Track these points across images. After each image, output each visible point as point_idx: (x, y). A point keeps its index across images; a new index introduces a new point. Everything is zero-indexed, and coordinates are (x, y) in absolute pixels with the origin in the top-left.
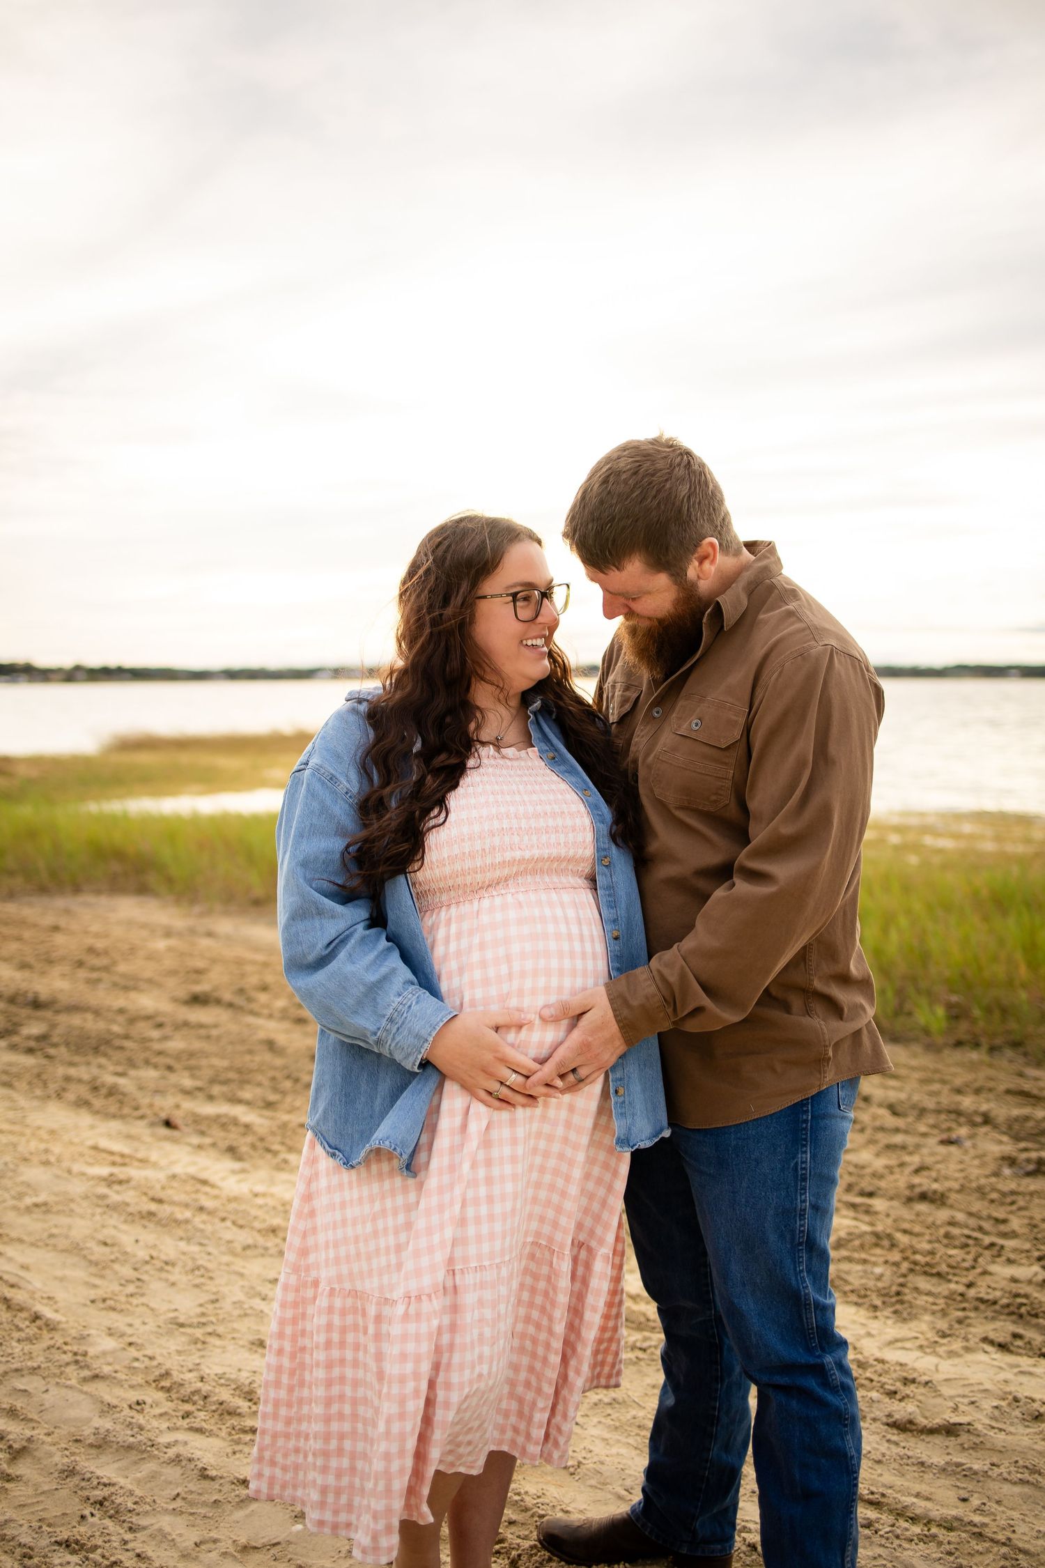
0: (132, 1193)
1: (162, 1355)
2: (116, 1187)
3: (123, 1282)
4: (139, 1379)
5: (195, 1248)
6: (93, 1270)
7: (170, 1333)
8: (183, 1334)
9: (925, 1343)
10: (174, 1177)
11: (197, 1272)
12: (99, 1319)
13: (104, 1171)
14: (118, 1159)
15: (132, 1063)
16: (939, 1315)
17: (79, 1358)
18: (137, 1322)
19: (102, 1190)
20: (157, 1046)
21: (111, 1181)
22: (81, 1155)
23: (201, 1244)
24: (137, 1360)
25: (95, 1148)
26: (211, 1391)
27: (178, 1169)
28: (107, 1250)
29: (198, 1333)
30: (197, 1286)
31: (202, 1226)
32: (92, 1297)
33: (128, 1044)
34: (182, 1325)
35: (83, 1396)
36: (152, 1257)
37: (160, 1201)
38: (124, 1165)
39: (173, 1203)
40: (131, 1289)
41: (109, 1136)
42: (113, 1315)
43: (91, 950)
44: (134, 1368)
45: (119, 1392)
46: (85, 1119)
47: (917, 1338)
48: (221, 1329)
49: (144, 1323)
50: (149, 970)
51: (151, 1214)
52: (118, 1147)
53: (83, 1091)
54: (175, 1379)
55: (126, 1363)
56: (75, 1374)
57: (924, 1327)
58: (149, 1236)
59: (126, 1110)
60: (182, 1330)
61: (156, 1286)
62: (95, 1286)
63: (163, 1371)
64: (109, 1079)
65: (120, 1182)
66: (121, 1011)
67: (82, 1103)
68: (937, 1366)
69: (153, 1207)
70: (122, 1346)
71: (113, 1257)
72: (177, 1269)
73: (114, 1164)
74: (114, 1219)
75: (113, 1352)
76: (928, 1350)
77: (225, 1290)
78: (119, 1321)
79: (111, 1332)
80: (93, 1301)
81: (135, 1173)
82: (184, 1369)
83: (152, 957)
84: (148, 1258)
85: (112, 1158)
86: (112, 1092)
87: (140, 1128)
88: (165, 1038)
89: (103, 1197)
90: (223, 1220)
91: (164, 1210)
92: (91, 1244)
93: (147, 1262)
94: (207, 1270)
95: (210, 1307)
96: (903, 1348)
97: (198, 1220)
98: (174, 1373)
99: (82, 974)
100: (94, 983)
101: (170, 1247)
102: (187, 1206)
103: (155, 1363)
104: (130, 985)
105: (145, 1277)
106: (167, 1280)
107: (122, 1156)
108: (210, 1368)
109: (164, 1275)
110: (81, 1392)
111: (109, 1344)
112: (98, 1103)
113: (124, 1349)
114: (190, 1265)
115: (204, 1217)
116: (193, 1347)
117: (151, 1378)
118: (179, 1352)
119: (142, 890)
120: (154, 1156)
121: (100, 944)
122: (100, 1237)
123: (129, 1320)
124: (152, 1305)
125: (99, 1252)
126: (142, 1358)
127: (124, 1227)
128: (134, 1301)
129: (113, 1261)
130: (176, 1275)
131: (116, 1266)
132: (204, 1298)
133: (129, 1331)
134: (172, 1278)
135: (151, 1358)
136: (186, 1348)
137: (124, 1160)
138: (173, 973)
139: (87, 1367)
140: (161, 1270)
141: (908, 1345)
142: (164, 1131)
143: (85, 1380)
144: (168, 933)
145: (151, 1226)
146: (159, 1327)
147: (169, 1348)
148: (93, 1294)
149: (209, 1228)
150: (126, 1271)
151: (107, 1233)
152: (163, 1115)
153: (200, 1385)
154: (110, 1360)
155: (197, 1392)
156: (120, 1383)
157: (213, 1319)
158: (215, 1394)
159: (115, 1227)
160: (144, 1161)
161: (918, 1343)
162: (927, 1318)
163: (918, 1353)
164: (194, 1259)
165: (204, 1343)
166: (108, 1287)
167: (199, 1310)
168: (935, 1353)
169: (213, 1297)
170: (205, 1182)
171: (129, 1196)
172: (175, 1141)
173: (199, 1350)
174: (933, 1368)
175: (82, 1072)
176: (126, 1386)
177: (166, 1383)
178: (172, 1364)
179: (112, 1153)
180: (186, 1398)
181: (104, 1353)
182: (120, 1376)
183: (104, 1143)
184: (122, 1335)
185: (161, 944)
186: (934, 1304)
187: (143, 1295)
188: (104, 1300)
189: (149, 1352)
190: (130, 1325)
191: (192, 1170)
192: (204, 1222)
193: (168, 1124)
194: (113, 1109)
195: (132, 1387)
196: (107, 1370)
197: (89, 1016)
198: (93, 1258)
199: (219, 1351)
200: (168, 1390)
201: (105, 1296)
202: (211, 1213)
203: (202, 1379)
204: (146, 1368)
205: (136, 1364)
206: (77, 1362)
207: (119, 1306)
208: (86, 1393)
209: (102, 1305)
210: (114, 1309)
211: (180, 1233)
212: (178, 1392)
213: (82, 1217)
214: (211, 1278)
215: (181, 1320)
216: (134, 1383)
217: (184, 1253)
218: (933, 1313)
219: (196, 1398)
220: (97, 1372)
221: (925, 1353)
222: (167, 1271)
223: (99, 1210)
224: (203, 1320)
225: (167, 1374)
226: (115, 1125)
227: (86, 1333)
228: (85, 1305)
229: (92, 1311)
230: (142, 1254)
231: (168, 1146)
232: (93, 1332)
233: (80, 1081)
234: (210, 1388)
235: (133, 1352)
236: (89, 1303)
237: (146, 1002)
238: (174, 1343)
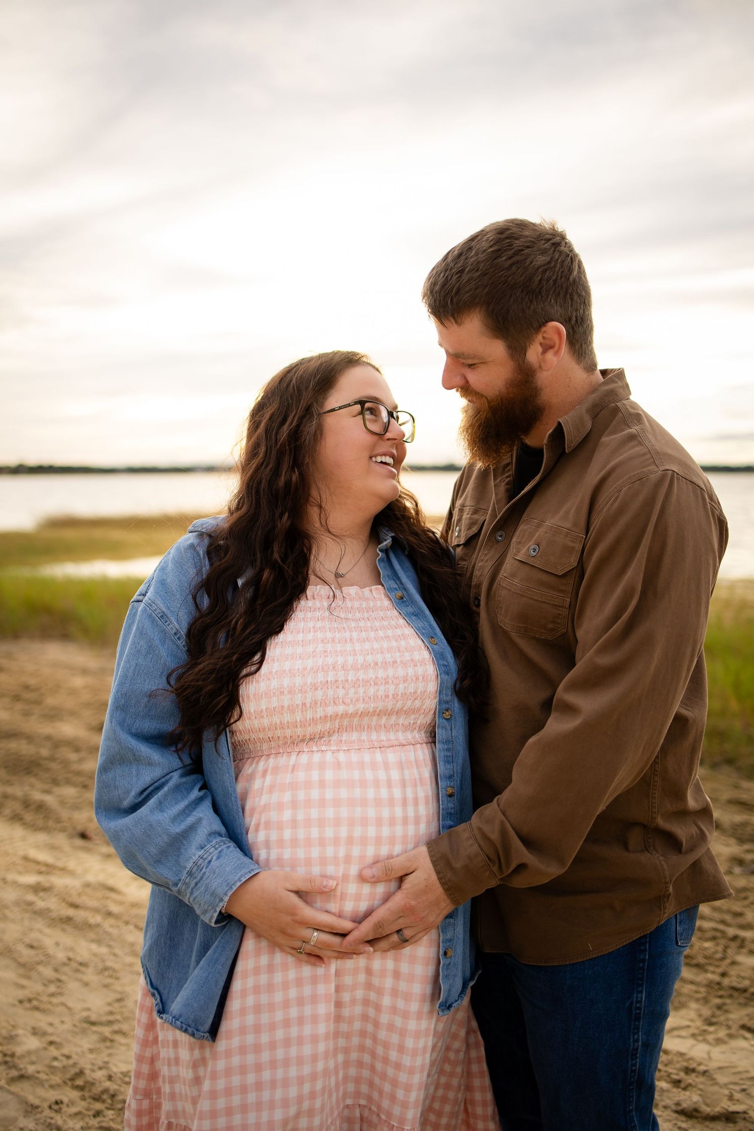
0: (54, 900)
1: (77, 1054)
2: (42, 894)
3: (46, 982)
4: (57, 1079)
5: (103, 950)
6: (21, 971)
7: (84, 1031)
8: (95, 1032)
9: (696, 1031)
10: (87, 885)
11: (106, 973)
12: (27, 1019)
13: (31, 879)
14: (43, 869)
15: (55, 782)
16: (702, 1002)
17: (8, 1059)
18: (56, 1021)
19: (30, 897)
20: (75, 767)
21: (37, 889)
22: (14, 864)
23: (109, 946)
24: (56, 1059)
25: (26, 858)
26: (118, 1090)
27: (91, 878)
28: (31, 952)
29: (106, 1031)
30: (106, 986)
31: (110, 930)
32: (21, 997)
33: (54, 765)
34: (93, 1023)
35: (10, 1097)
36: (69, 959)
37: (75, 906)
38: (48, 873)
39: (86, 908)
40: (52, 988)
41: (37, 847)
42: (37, 1015)
43: (27, 687)
44: (54, 1067)
45: (41, 1092)
46: (18, 831)
47: (688, 1027)
48: (125, 1027)
49: (62, 1022)
50: (69, 703)
51: (68, 920)
52: (43, 856)
53: (17, 806)
54: (89, 1079)
55: (47, 1062)
56: (4, 1074)
57: (692, 1014)
58: (67, 939)
59: (51, 823)
60: (94, 1028)
61: (73, 986)
62: (23, 987)
63: (77, 1070)
64: (37, 796)
65: (45, 890)
66: (48, 738)
67: (16, 818)
68: (709, 1053)
69: (71, 912)
70: (44, 1045)
71: (37, 959)
72: (90, 970)
73: (40, 873)
74: (39, 924)
75: (37, 1051)
76: (700, 1038)
77: (128, 989)
78: (41, 1020)
79: (35, 1032)
80: (21, 1002)
81: (59, 881)
82: (96, 1068)
83: (73, 692)
84: (65, 960)
85: (37, 867)
86: (41, 807)
87: (61, 839)
88: (81, 760)
89: (30, 904)
90: (127, 923)
91: (79, 915)
92: (21, 948)
93: (64, 964)
94: (114, 970)
95: (116, 1005)
96: (679, 1036)
97: (107, 924)
98: (87, 1072)
99: (19, 706)
100: (27, 714)
101: (85, 949)
102: (96, 910)
103: (71, 1062)
104: (54, 715)
105: (64, 978)
106: (80, 980)
107: (47, 865)
108: (116, 1066)
109: (79, 976)
110: (9, 1092)
111: (33, 1043)
112: (28, 817)
113: (45, 1049)
114: (100, 966)
115: (112, 921)
116: (102, 1045)
117: (68, 1076)
118: (91, 1051)
119: (65, 637)
120: (72, 864)
121: (32, 682)
122: (27, 940)
123: (50, 1019)
124: (70, 1004)
125: (26, 954)
126: (60, 1058)
127: (48, 931)
128: (55, 1000)
129: (38, 963)
130: (90, 975)
131: (41, 968)
132: (112, 996)
133: (50, 1030)
134: (86, 978)
135: (68, 1057)
136: (98, 1046)
137: (48, 869)
138: (88, 705)
139: (15, 1067)
140: (77, 971)
141: (683, 1033)
142: (79, 842)
143: (12, 1080)
144: (85, 671)
145: (69, 929)
146: (75, 1026)
147: (81, 1047)
148: (21, 994)
149: (114, 931)
150: (47, 972)
151: (34, 935)
152: (80, 828)
153: (108, 1084)
154: (34, 1058)
155: (106, 1091)
156: (41, 1083)
157: (119, 1017)
158: (121, 1093)
159: (41, 932)
160: (63, 870)
161: (692, 1031)
162: (693, 1005)
163: (691, 1042)
164: (103, 961)
165: (112, 1041)
166: (34, 987)
167: (108, 1009)
168: (705, 1041)
169: (119, 996)
170: (112, 889)
171: (52, 903)
172: (87, 850)
173: (108, 1048)
174: (706, 1056)
175: (17, 790)
176: (47, 1086)
177: (79, 1082)
178: (85, 1063)
179: (38, 863)
180: (97, 1097)
181: (29, 1053)
182: (42, 1076)
183: (34, 854)
184: (45, 1034)
185: (79, 682)
186: (696, 992)
187: (61, 994)
188: (30, 1000)
189: (66, 1051)
190: (51, 1024)
191: (101, 878)
192: (112, 926)
193: (84, 836)
194: (40, 823)
195: (52, 1087)
196: (31, 1069)
197: (24, 742)
198: (22, 960)
199: (123, 1048)
200: (81, 1088)
201: (31, 996)
202: (117, 917)
203: (110, 1078)
204: (64, 1067)
205: (55, 1064)
206: (6, 1063)
207: (43, 1006)
208: (13, 1093)
209: (27, 1005)
210: (37, 1008)
211: (92, 935)
212: (90, 1091)
213: (13, 921)
214: (117, 978)
215: (94, 1018)
216: (53, 1082)
217: (95, 955)
218: (697, 1000)
219: (105, 1097)
220: (22, 1072)
221: (697, 1040)
222: (83, 973)
223: (27, 915)
224: (111, 1018)
225: (81, 1073)
226: (42, 837)
227: (14, 1033)
228: (14, 1005)
229: (20, 1011)
230: (61, 956)
231: (83, 855)
232: (20, 1032)
233: (15, 798)
234: (116, 1087)
235: (53, 1051)
236: (17, 1003)
237: (68, 729)
238: (86, 1042)
